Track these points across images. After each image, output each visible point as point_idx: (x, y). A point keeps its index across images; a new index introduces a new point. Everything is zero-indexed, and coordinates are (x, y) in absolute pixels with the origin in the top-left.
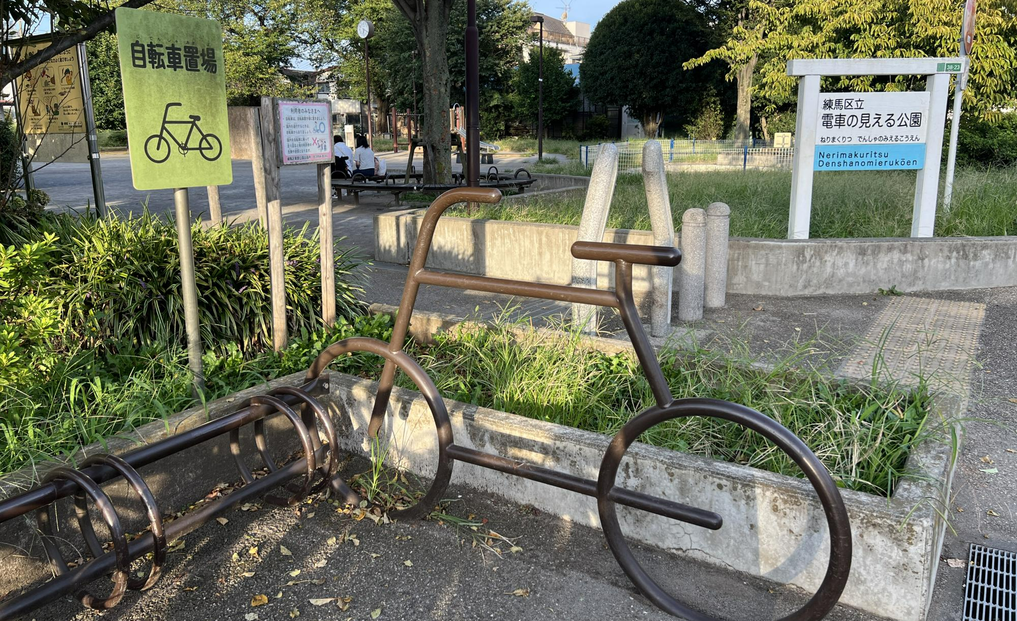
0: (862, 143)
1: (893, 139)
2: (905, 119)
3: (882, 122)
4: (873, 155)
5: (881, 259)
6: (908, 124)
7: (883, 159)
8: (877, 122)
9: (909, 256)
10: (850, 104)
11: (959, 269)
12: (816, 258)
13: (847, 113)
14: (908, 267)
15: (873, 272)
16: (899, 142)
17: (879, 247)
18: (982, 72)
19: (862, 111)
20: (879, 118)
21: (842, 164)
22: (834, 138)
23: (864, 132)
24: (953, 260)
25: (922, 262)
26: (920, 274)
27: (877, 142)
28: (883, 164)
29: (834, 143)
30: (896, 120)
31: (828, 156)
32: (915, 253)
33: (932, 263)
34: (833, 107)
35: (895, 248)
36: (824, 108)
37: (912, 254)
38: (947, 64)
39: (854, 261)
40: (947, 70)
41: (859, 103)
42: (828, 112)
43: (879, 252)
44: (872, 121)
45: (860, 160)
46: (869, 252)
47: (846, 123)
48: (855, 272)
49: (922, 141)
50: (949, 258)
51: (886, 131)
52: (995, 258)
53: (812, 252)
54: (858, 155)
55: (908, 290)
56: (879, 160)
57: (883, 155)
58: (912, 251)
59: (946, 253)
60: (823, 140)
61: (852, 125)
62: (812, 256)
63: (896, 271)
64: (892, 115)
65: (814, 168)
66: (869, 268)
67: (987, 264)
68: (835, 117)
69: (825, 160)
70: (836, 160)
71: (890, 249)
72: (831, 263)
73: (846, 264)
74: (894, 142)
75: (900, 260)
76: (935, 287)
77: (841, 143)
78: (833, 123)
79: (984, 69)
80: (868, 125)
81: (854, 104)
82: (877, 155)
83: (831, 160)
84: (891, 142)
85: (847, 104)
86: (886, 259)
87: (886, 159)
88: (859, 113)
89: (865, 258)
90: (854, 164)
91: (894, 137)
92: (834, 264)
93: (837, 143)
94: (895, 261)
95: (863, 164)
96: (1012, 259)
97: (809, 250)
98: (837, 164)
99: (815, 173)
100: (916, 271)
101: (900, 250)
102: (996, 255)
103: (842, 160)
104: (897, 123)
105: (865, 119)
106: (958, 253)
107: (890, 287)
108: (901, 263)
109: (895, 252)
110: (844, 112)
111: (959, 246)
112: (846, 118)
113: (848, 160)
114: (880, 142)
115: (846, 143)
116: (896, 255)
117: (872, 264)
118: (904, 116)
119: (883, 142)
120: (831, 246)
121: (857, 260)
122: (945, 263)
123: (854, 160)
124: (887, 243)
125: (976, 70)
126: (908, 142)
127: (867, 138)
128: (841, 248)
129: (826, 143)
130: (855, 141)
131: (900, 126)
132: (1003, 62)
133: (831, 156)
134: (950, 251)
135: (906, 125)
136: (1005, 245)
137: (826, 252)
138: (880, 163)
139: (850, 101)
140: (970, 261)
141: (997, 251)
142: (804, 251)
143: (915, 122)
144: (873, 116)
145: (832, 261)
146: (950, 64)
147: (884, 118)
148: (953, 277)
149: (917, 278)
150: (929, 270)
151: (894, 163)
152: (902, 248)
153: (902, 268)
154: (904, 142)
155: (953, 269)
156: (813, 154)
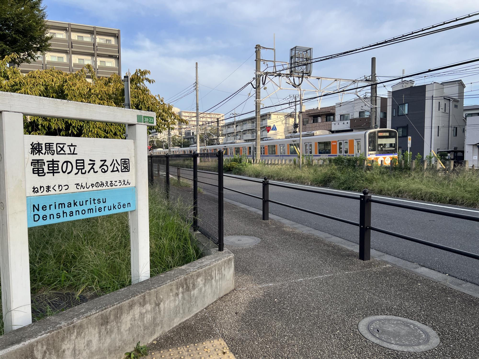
0: (79, 190)
1: (109, 184)
2: (116, 165)
3: (96, 167)
4: (92, 202)
5: (124, 321)
6: (120, 170)
7: (102, 205)
8: (92, 168)
9: (148, 307)
10: (62, 149)
11: (185, 302)
12: (50, 354)
13: (61, 159)
14: (149, 317)
15: (118, 337)
16: (114, 187)
17: (121, 308)
18: (111, 132)
19: (75, 157)
20: (94, 164)
21: (61, 215)
22: (48, 187)
23: (81, 179)
24: (180, 295)
25: (159, 308)
26: (158, 321)
27: (95, 188)
28: (103, 209)
29: (50, 193)
30: (109, 166)
31: (44, 208)
32: (152, 301)
33: (166, 305)
34: (43, 151)
35: (135, 303)
36: (32, 152)
37: (150, 304)
38: (144, 117)
39: (97, 335)
40: (144, 122)
41: (72, 148)
42: (37, 157)
43: (122, 313)
44: (87, 167)
45: (80, 208)
46: (112, 317)
47: (60, 170)
48: (99, 348)
49: (132, 185)
50: (177, 294)
51: (101, 177)
52: (205, 282)
53: (45, 348)
54: (78, 204)
55: (150, 340)
56: (98, 206)
57: (101, 201)
58: (150, 300)
59: (175, 291)
60: (35, 190)
61: (68, 171)
62: (45, 352)
63: (139, 326)
64: (105, 161)
65: (28, 224)
66: (113, 336)
67: (201, 289)
68: (46, 164)
69: (41, 213)
70: (54, 212)
71: (131, 306)
72: (70, 351)
73: (89, 343)
74: (110, 187)
75: (141, 314)
76: (170, 327)
77: (58, 192)
78: (46, 170)
79: (112, 131)
80: (83, 171)
81: (66, 149)
82: (96, 201)
83: (48, 213)
84: (107, 187)
85: (59, 149)
86: (129, 318)
87: (105, 205)
88: (73, 159)
89: (108, 327)
90: (74, 213)
91: (109, 183)
92: (74, 350)
93: (52, 192)
94: (137, 316)
95: (83, 213)
96: (214, 279)
97: (40, 347)
98: (55, 216)
99: (30, 229)
100: (154, 319)
101: (140, 304)
102: (205, 280)
103: (60, 211)
104: (111, 169)
105: (80, 164)
106: (183, 287)
107: (135, 345)
108: (142, 315)
109: (136, 307)
110: (56, 157)
111: (183, 281)
112: (60, 164)
113: (67, 210)
114: (97, 189)
115: (63, 191)
116: (137, 310)
117: (116, 330)
118: (115, 162)
119: (100, 188)
120: (68, 329)
121: (100, 333)
122: (175, 300)
123: (74, 209)
124: (127, 301)
125: (108, 131)
126: (122, 186)
127: (84, 185)
128: (81, 326)
129: (39, 194)
130: (73, 189)
131: (113, 171)
132: (120, 128)
133: (48, 208)
134: (178, 289)
135: (118, 170)
136: (209, 269)
137: (63, 339)
138: (100, 209)
139: (62, 146)
140: (191, 292)
141: (206, 276)
142: (32, 352)
143: (125, 168)
144: (87, 162)
145: (72, 347)
146: (146, 117)
147: (98, 164)
148: (181, 312)
149: (156, 325)
150: (164, 313)
151: (112, 208)
152: (141, 300)
153: (143, 321)
154: (118, 187)
155: (180, 304)
156: (25, 208)
